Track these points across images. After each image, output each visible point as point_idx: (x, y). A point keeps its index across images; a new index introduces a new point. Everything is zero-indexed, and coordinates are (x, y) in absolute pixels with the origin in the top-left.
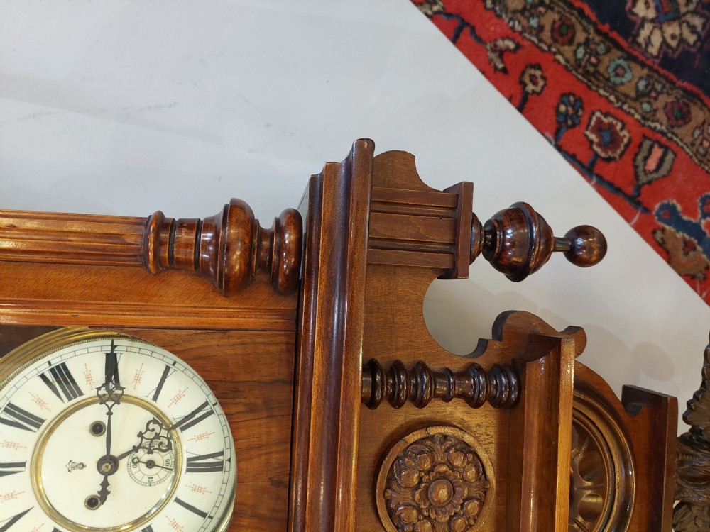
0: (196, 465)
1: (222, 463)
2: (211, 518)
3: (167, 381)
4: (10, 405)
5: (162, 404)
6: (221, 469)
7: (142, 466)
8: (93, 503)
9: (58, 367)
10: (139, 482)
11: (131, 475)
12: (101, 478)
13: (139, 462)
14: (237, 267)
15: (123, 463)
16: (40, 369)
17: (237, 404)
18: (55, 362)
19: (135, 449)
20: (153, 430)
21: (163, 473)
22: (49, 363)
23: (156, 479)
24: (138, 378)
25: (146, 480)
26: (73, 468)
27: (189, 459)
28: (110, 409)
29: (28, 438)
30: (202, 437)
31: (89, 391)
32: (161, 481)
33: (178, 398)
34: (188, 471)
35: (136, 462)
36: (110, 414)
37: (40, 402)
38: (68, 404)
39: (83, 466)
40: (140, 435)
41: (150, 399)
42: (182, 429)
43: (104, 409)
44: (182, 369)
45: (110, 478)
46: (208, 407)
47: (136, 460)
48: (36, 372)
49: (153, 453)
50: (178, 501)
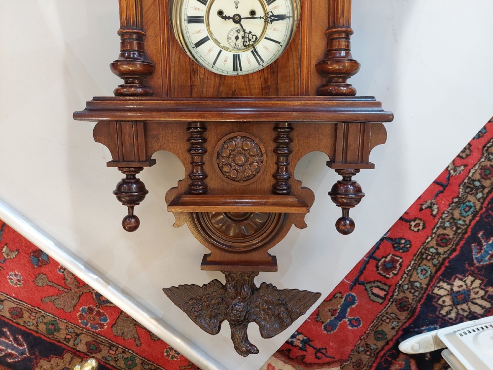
0: (236, 58)
1: (237, 70)
2: (213, 67)
3: (274, 43)
5: (263, 42)
6: (234, 70)
7: (236, 34)
8: (220, 13)
10: (229, 34)
11: (232, 30)
12: (232, 16)
13: (238, 33)
14: (330, 67)
15: (238, 26)
17: (268, 73)
19: (244, 31)
20: (252, 38)
21: (233, 44)
23: (230, 41)
24: (275, 30)
25: (230, 36)
26: (236, 4)
27: (239, 55)
28: (263, 18)
30: (249, 61)
31: (269, 8)
32: (229, 44)
33: (266, 49)
34: (234, 55)
35: (238, 31)
36: (260, 18)
39: (237, 8)
40: (250, 32)
41: (266, 35)
42: (252, 52)
43: (262, 15)
44: (279, 50)
45: (231, 20)
46: (262, 63)
47: (239, 31)
49: (242, 38)
50: (221, 51)
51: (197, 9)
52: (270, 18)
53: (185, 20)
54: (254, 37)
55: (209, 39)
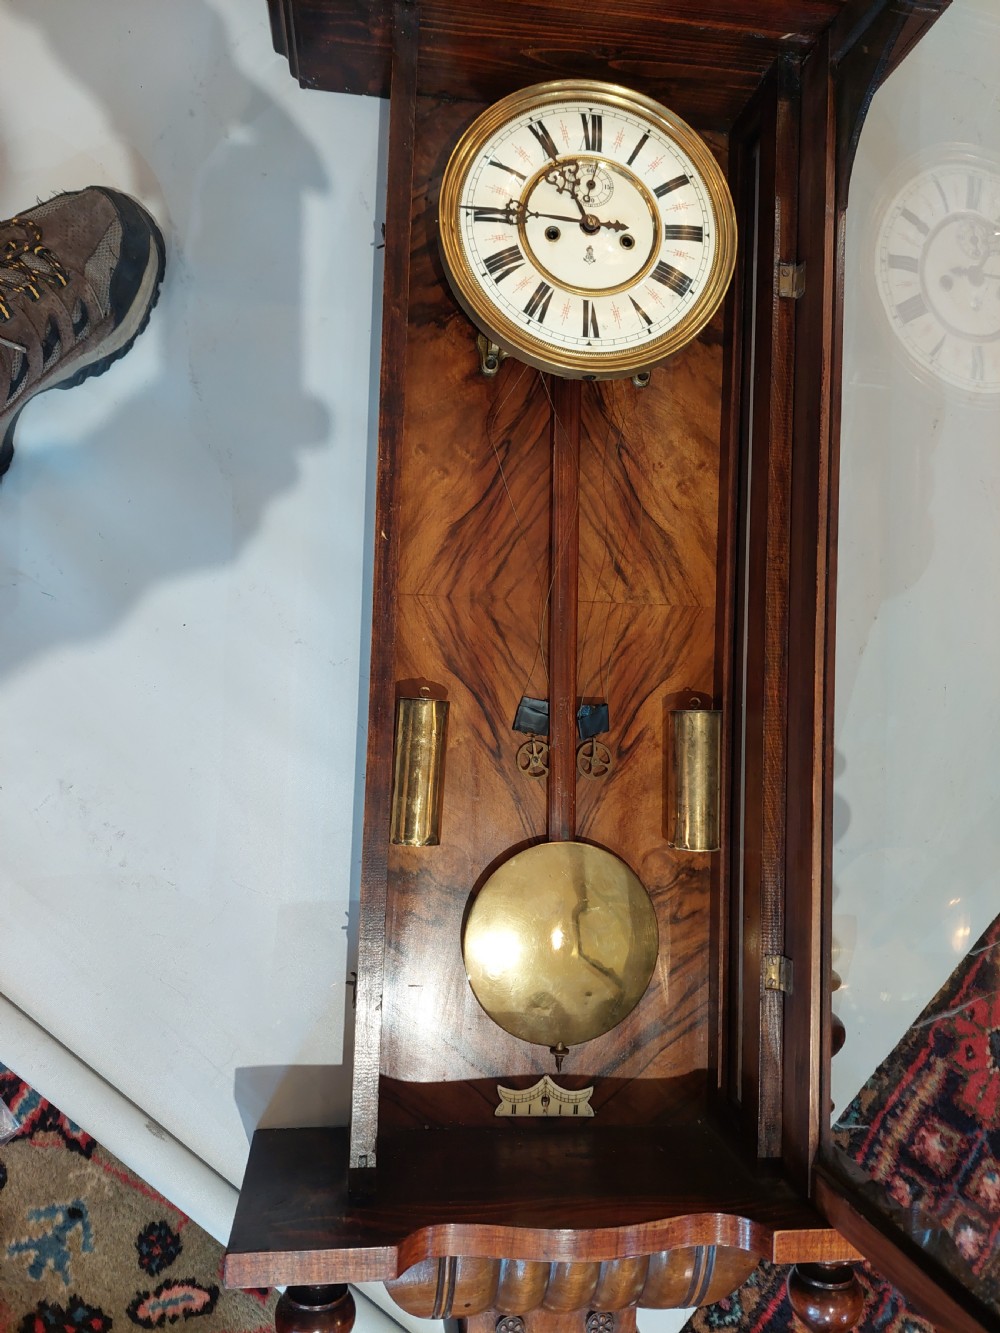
0: (595, 144)
1: (594, 117)
2: (649, 131)
3: (504, 164)
4: (525, 311)
5: (530, 172)
6: (600, 118)
7: (593, 194)
8: (627, 242)
9: (488, 267)
10: (609, 197)
11: (601, 204)
12: (603, 229)
13: (588, 195)
15: (588, 210)
16: (490, 284)
18: (483, 269)
19: (574, 196)
20: (555, 177)
21: (601, 174)
22: (484, 275)
23: (607, 182)
25: (607, 191)
26: (592, 257)
27: (588, 148)
28: (532, 214)
29: (559, 297)
30: (564, 133)
31: (512, 237)
32: (608, 177)
33: (522, 154)
34: (599, 150)
35: (588, 198)
36: (537, 215)
37: (524, 283)
38: (526, 259)
39: (590, 248)
40: (560, 191)
41: (525, 184)
42: (557, 153)
43: (531, 220)
45: (603, 222)
47: (586, 198)
48: (493, 288)
49: (579, 180)
50: (630, 162)
51: (680, 254)
52: (517, 214)
53: (708, 235)
54: (551, 178)
55: (656, 191)
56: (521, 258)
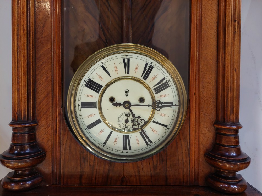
0: (126, 139)
1: (126, 149)
2: (104, 146)
3: (161, 126)
4: (153, 67)
5: (151, 124)
6: (124, 149)
7: (126, 118)
8: (112, 100)
9: (168, 84)
10: (119, 117)
11: (123, 114)
12: (122, 103)
13: (128, 117)
15: (128, 111)
16: (167, 77)
17: (157, 161)
18: (170, 83)
19: (133, 115)
20: (141, 122)
21: (122, 126)
22: (169, 81)
23: (120, 123)
24: (163, 115)
25: (120, 119)
27: (128, 136)
28: (151, 106)
29: (139, 75)
30: (138, 141)
31: (158, 97)
32: (120, 125)
33: (154, 131)
34: (123, 136)
35: (128, 115)
36: (149, 106)
37: (154, 78)
38: (152, 89)
39: (127, 96)
40: (139, 117)
41: (153, 119)
42: (141, 133)
43: (151, 103)
44: (166, 132)
45: (122, 106)
46: (150, 143)
47: (129, 115)
48: (166, 76)
49: (132, 122)
50: (111, 132)
51: (90, 96)
52: (157, 105)
53: (79, 105)
54: (143, 121)
55: (101, 122)
56: (154, 89)
